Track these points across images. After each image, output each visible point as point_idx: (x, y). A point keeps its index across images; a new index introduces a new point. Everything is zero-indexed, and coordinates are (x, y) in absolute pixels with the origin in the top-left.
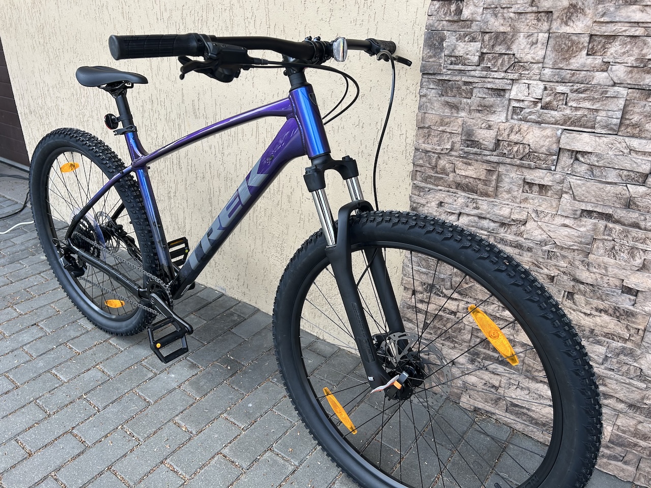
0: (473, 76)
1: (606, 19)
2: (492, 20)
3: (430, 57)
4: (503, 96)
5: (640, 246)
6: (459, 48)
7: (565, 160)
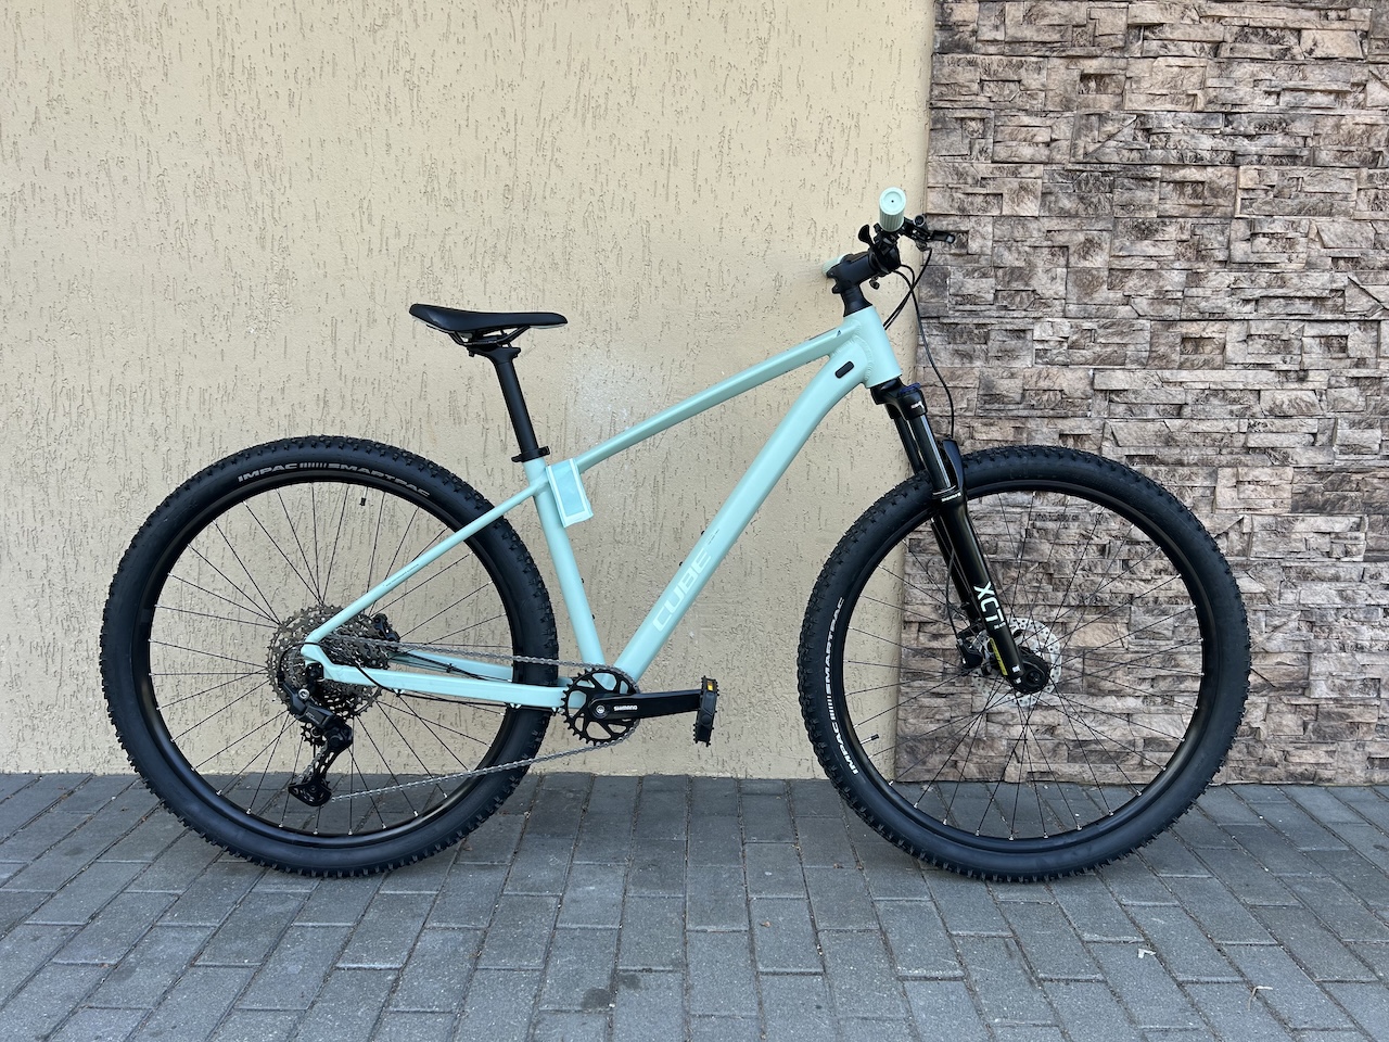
0: (990, 317)
1: (1125, 254)
2: (1006, 253)
3: (932, 297)
4: (1024, 338)
5: (1188, 483)
6: (968, 286)
7: (1100, 403)
